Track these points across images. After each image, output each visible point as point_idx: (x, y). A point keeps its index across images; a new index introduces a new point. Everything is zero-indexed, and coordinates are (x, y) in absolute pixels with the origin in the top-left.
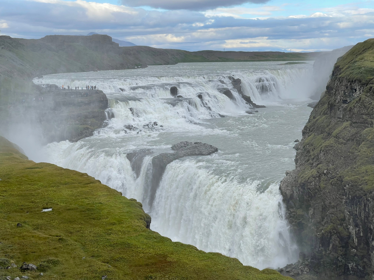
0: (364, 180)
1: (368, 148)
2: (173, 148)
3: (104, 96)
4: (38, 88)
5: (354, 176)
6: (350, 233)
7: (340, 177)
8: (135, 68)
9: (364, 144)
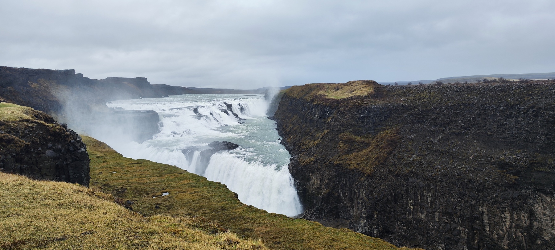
0: (348, 163)
1: (345, 144)
2: (209, 145)
3: (157, 114)
4: (112, 109)
5: (339, 161)
6: (339, 194)
7: (331, 161)
8: (163, 97)
9: (341, 143)
